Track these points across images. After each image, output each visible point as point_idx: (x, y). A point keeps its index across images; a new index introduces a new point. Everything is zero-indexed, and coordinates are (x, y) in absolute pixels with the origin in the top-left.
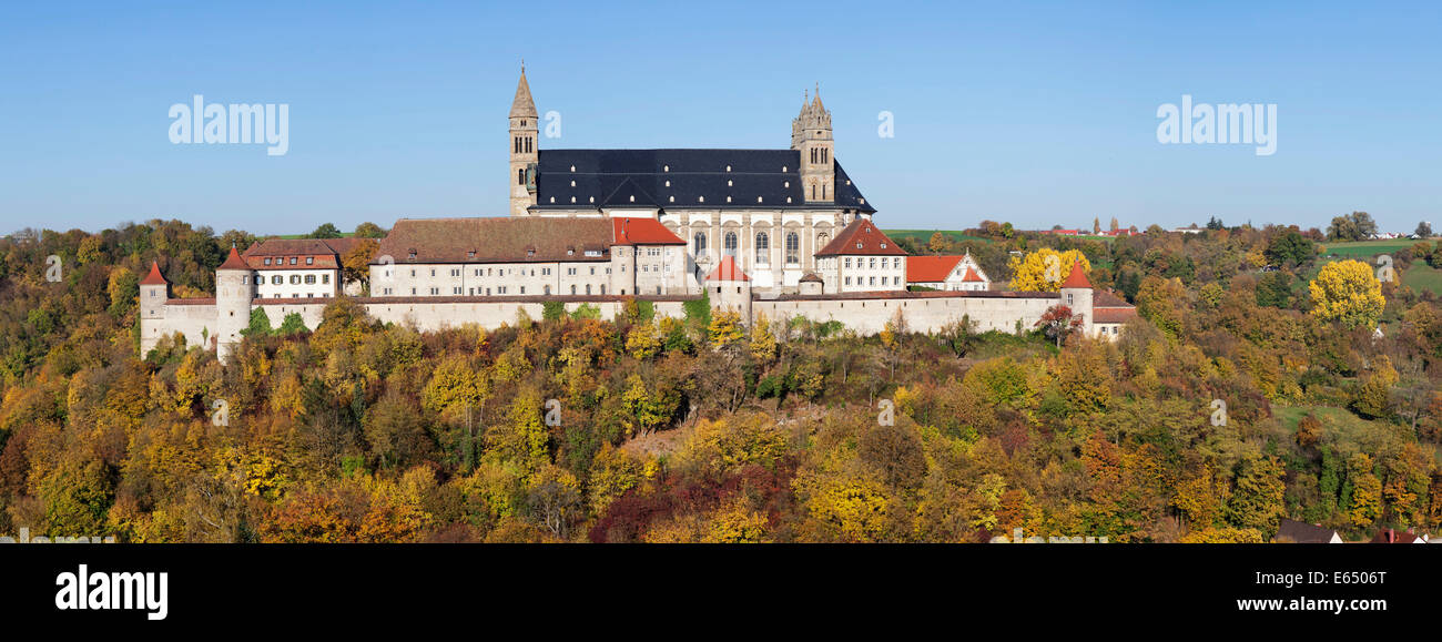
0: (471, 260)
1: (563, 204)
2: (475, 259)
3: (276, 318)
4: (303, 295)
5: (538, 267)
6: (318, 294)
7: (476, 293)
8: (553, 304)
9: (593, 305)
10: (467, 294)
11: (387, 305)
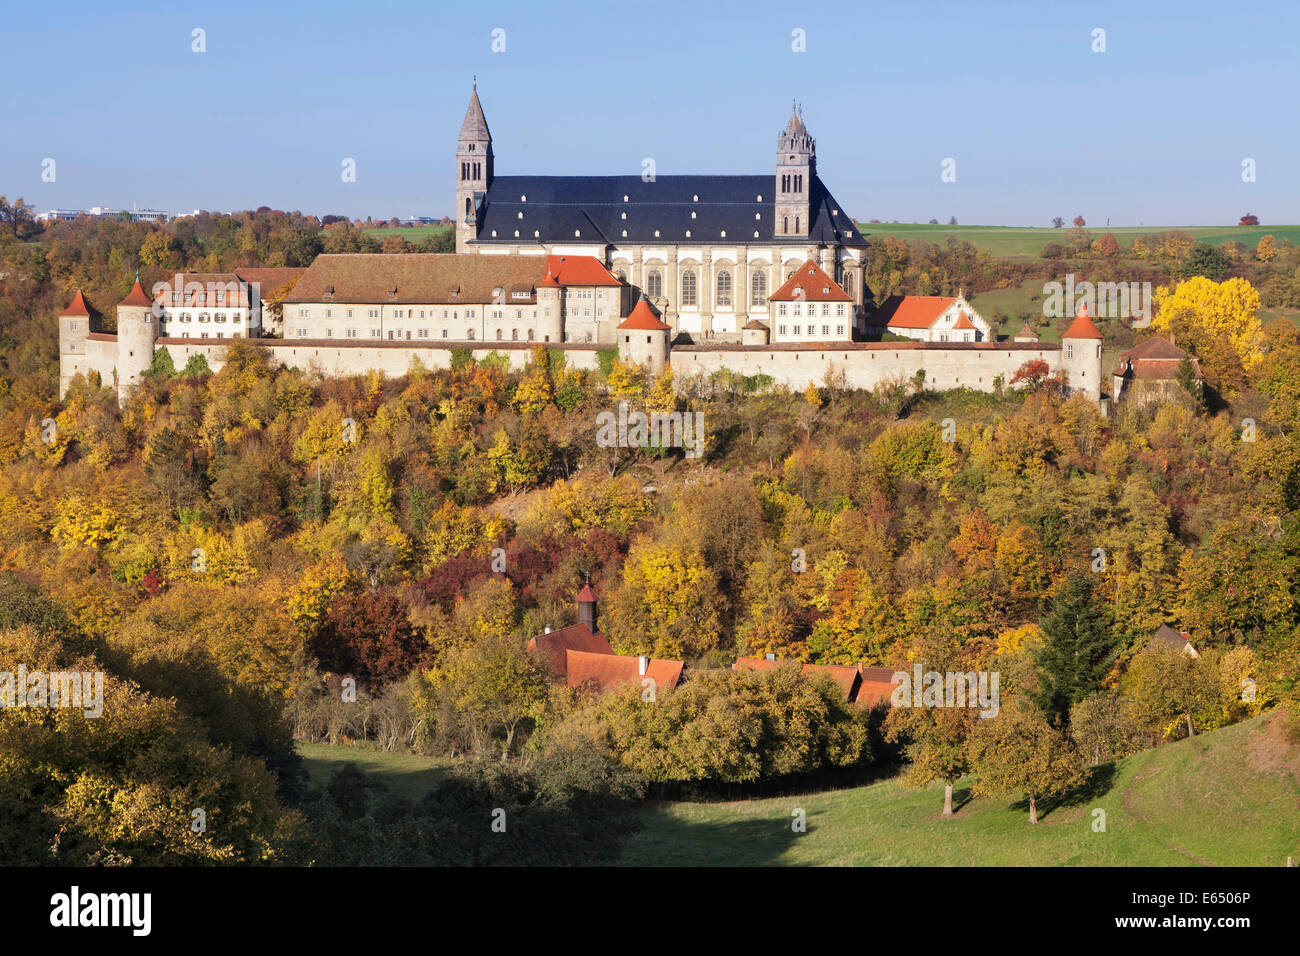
0: (390, 300)
1: (505, 238)
2: (395, 299)
3: (180, 358)
4: (213, 335)
5: (461, 309)
6: (228, 335)
7: (396, 337)
8: (462, 352)
9: (501, 353)
10: (386, 337)
11: (293, 348)
